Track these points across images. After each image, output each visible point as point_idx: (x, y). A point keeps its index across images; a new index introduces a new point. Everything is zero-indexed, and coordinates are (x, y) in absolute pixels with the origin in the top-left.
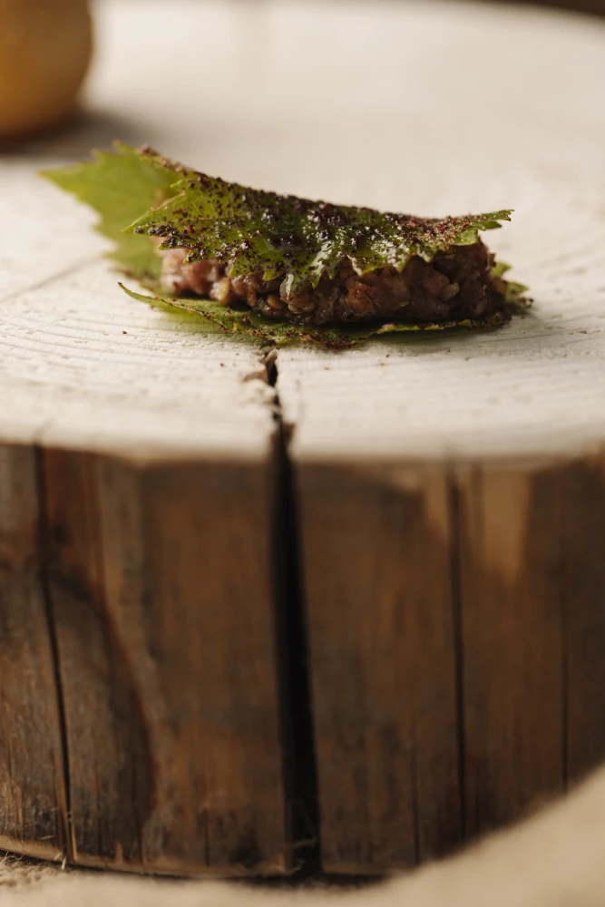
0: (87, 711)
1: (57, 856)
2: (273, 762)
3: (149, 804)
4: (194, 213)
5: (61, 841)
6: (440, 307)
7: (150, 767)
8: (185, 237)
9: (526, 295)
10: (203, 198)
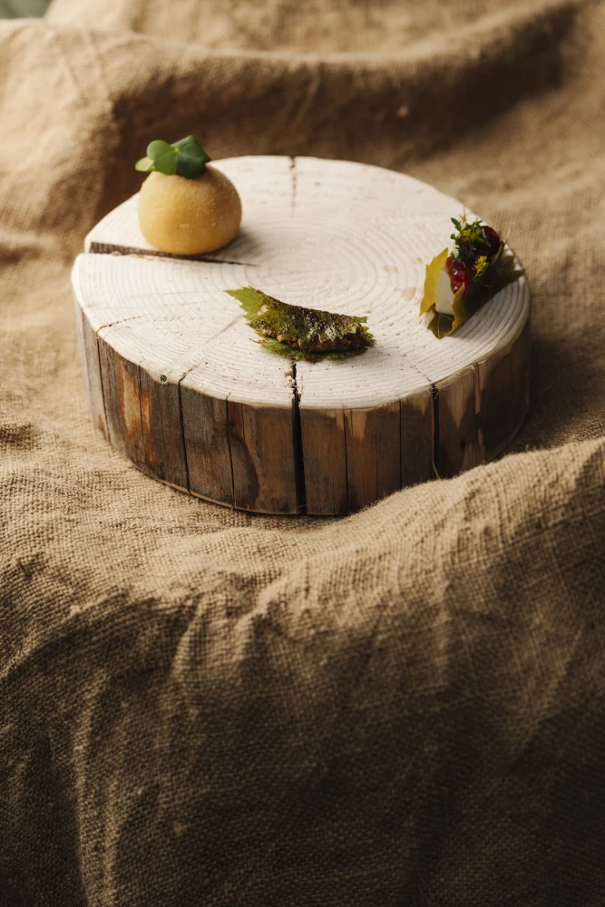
0: (240, 469)
1: (230, 506)
2: (293, 486)
3: (257, 495)
4: (272, 316)
5: (231, 502)
6: (346, 348)
7: (258, 485)
8: (269, 325)
9: (373, 338)
10: (274, 312)
